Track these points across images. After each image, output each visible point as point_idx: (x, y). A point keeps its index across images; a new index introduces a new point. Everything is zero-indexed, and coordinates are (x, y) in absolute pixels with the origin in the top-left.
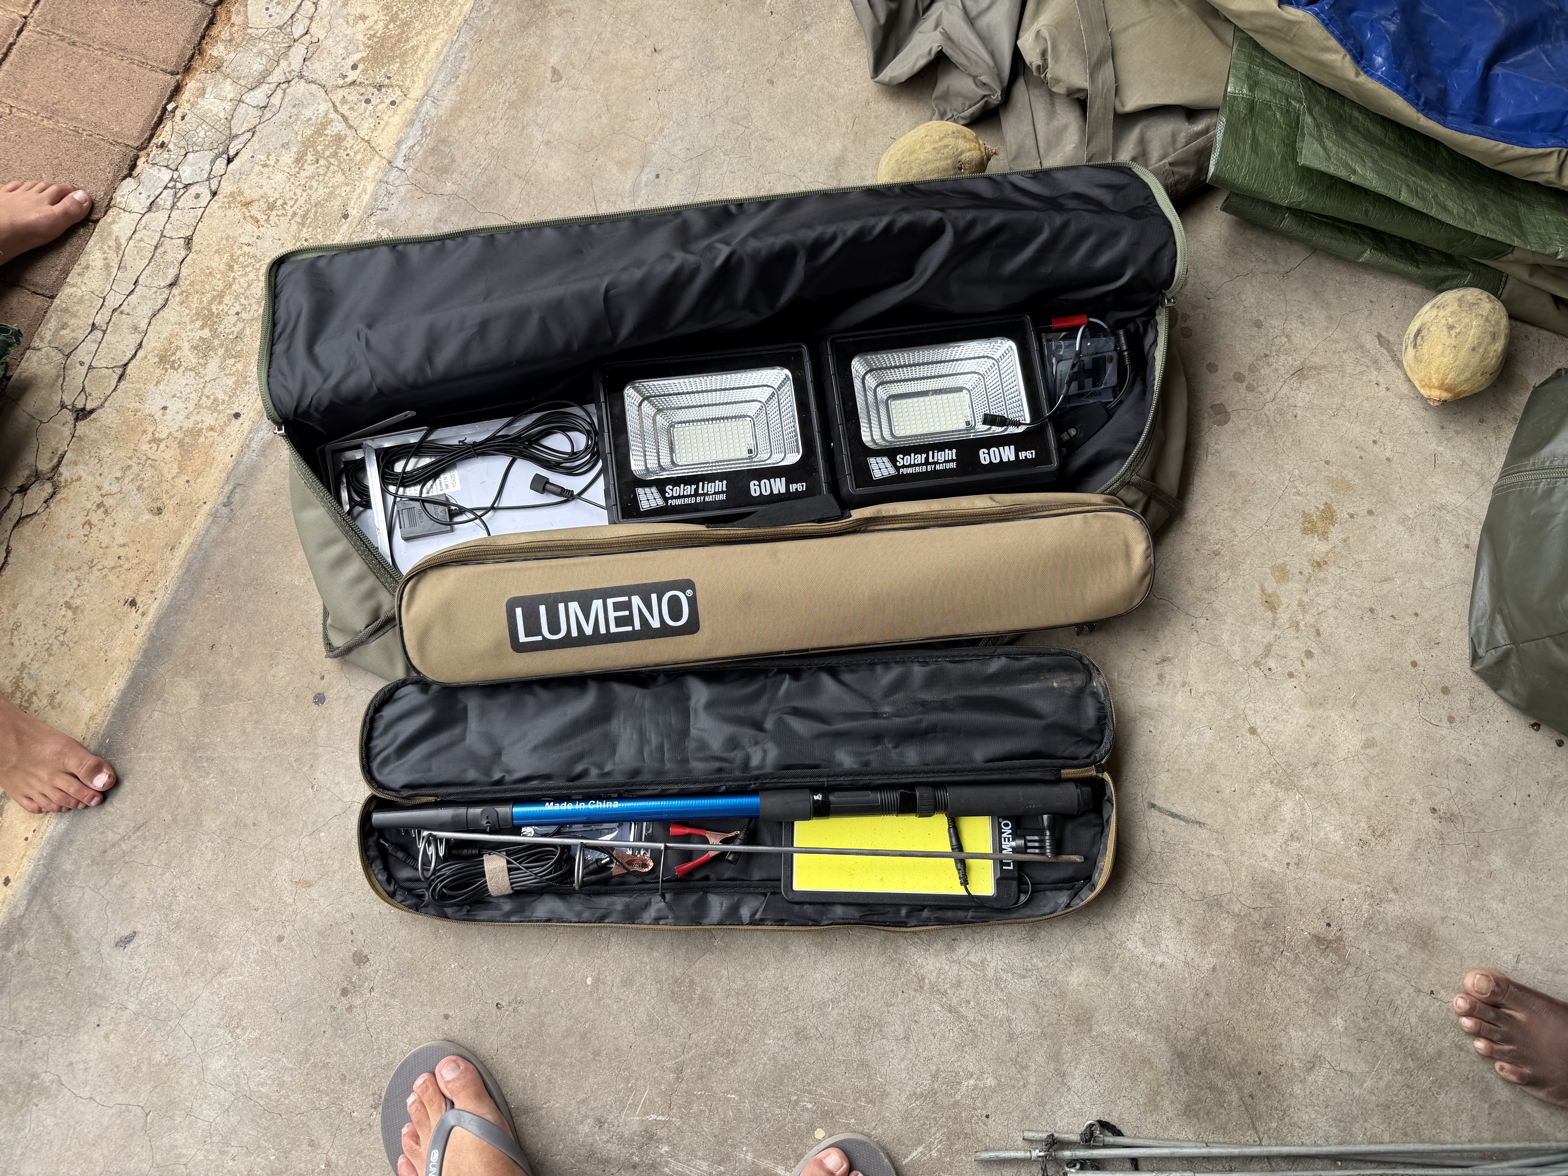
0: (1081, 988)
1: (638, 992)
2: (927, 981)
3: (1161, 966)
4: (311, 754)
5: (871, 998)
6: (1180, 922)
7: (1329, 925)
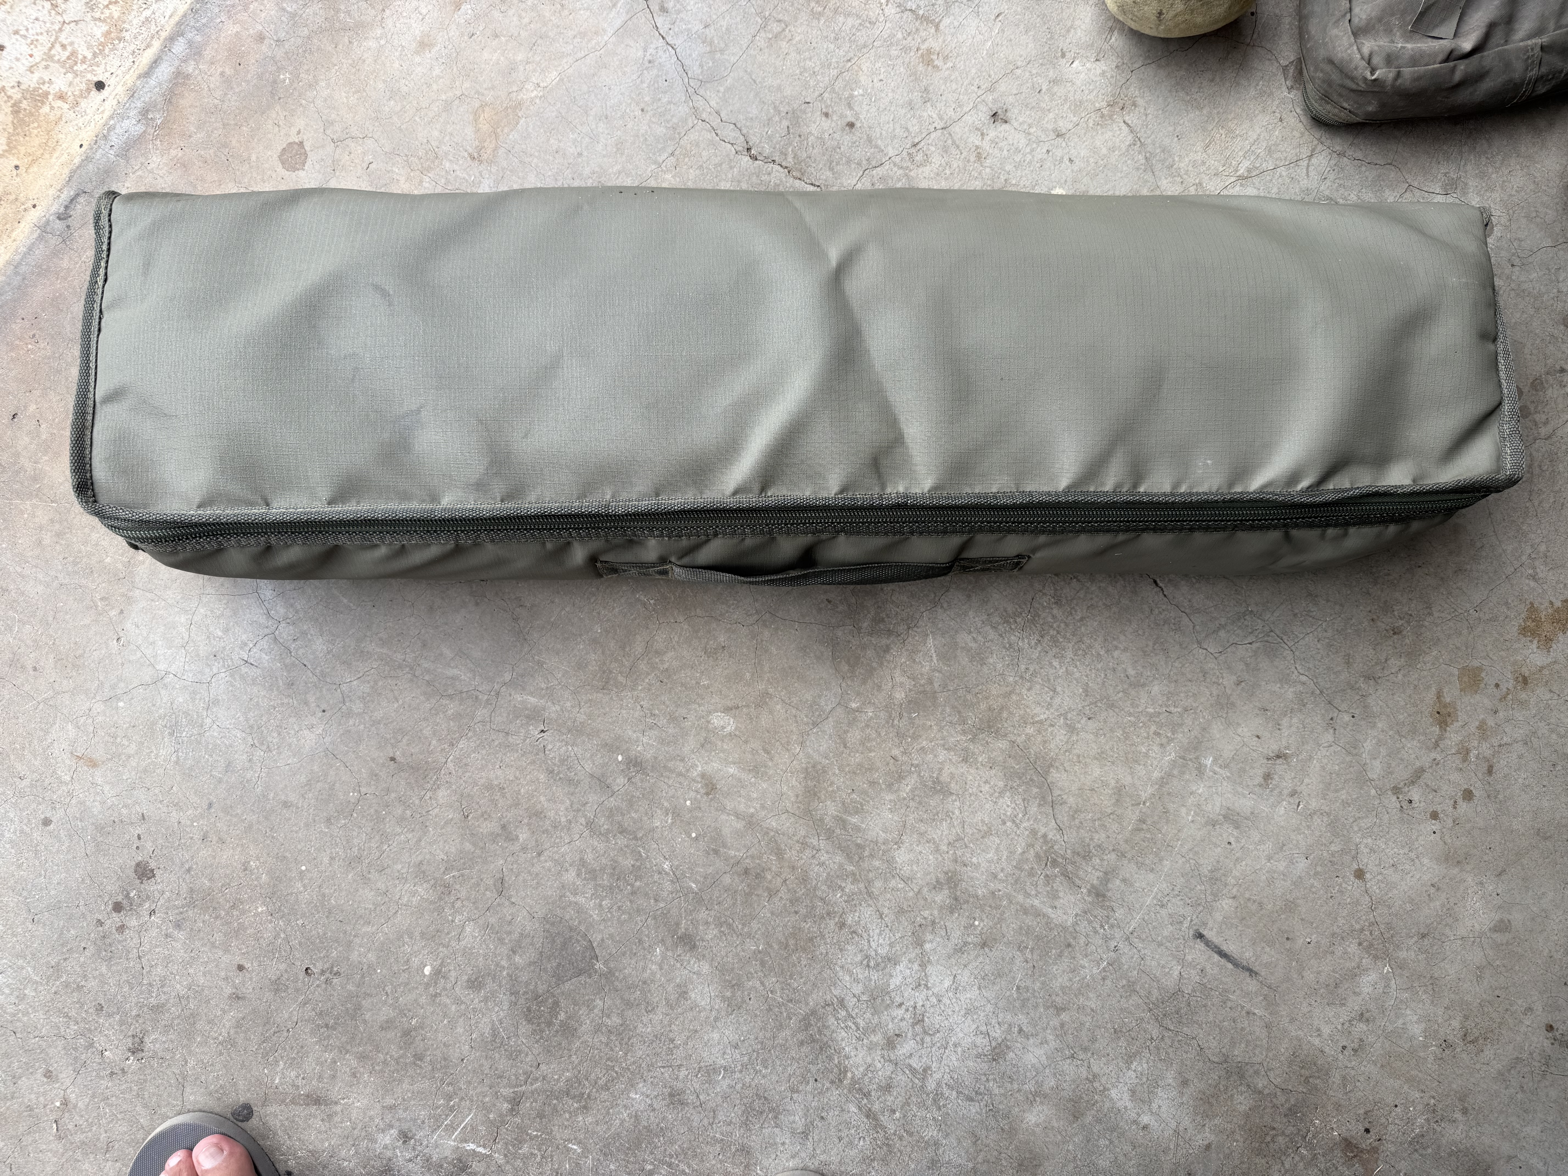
0: (1037, 1130)
1: (486, 1000)
2: (849, 1075)
3: (1145, 1127)
4: (123, 595)
5: (774, 1078)
6: (1185, 1083)
7: (1367, 1131)
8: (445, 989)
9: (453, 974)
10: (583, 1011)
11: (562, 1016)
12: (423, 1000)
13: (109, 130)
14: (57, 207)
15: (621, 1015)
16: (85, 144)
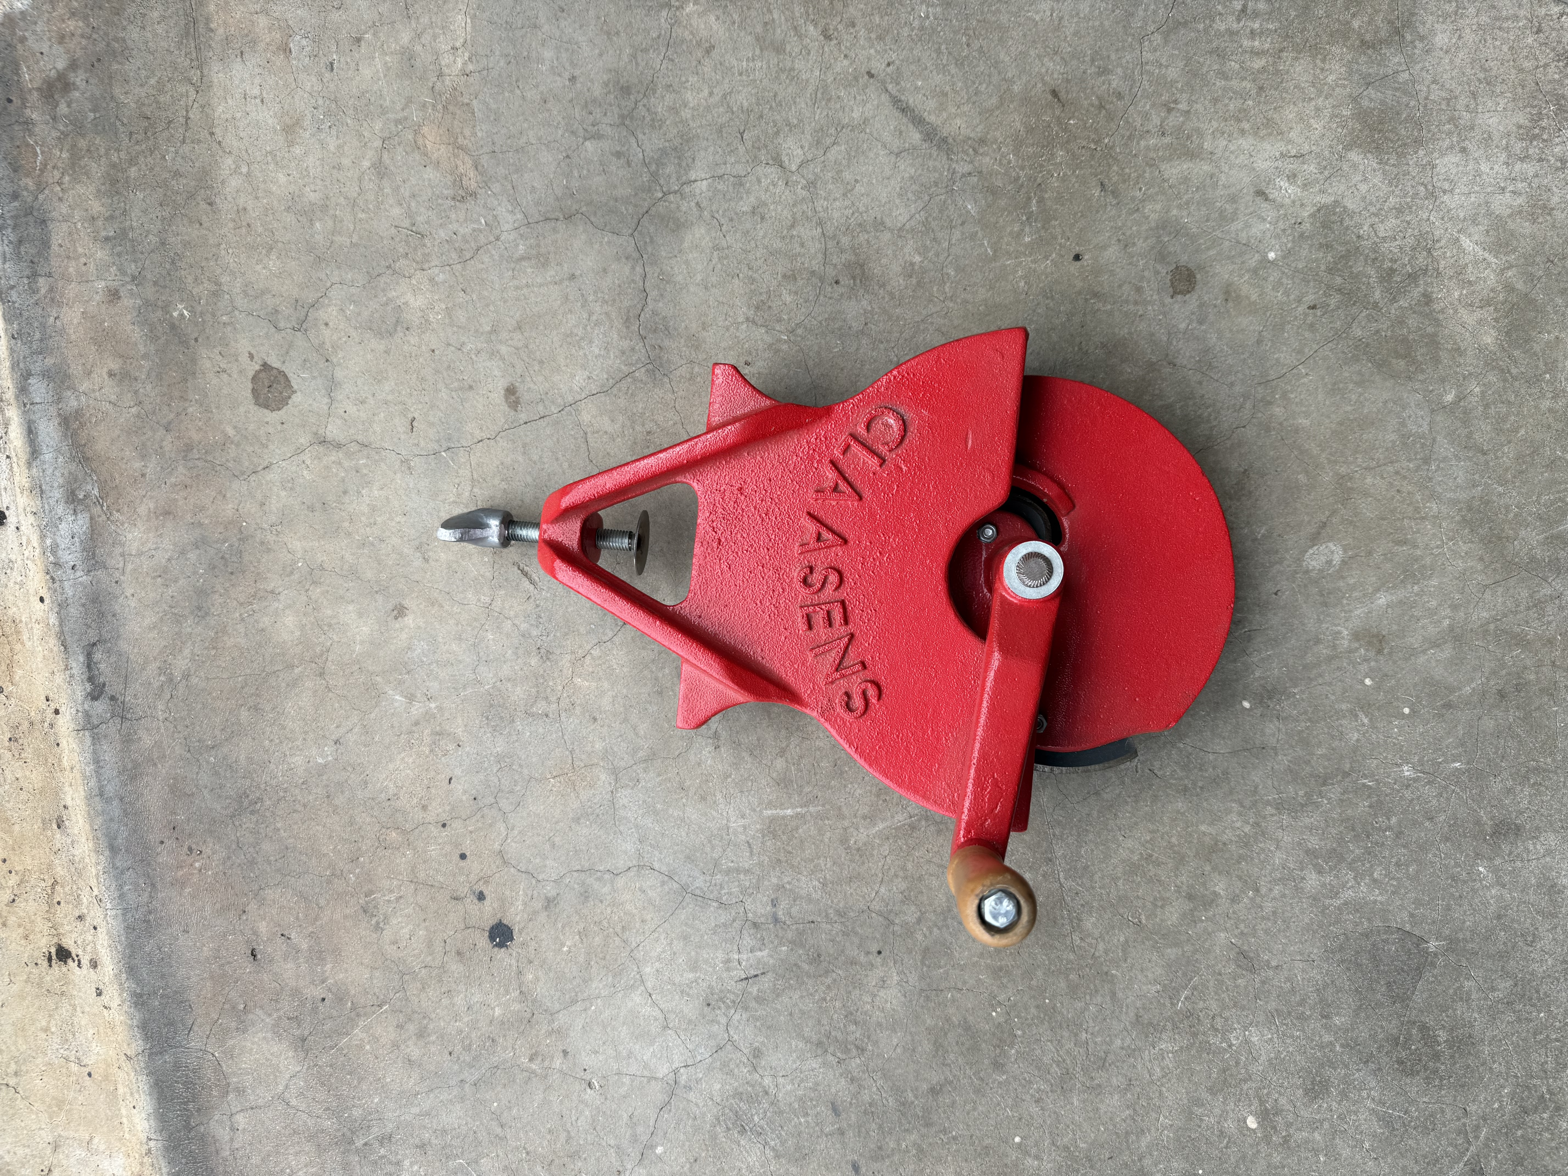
8: (1289, 1125)
9: (1283, 1101)
10: (1460, 1008)
11: (1442, 1036)
12: (1276, 1158)
13: (54, 552)
14: (80, 690)
15: (1506, 974)
16: (43, 593)
